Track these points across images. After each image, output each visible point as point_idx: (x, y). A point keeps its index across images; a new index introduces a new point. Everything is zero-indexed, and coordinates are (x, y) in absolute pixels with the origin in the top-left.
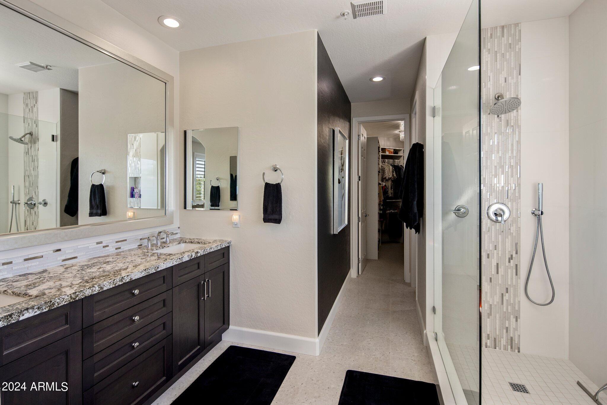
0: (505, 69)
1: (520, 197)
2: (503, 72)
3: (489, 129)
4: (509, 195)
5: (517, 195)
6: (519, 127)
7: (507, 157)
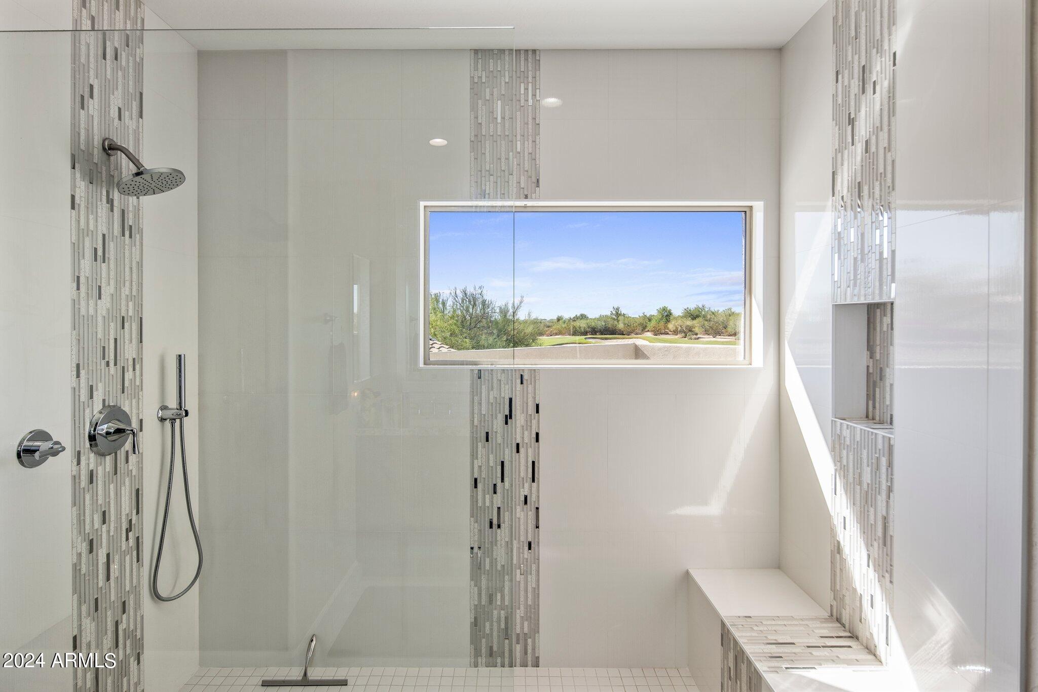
0: (120, 87)
1: (141, 387)
2: (116, 93)
3: (92, 222)
4: (127, 384)
5: (138, 383)
6: (141, 231)
7: (123, 296)
